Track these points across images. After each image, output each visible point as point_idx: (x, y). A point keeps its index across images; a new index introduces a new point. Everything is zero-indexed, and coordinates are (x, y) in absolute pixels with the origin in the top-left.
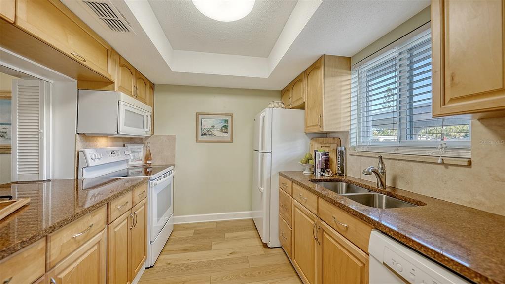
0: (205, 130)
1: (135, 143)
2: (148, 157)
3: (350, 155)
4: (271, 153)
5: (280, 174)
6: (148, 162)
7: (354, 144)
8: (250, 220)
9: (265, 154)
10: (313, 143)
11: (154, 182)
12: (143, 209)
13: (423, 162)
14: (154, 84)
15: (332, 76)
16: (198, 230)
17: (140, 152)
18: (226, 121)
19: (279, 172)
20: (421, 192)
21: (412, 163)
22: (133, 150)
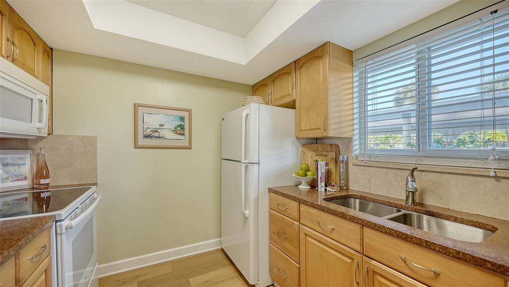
0: (148, 130)
1: (8, 149)
2: (41, 172)
3: (353, 165)
4: (258, 163)
5: (271, 190)
6: (42, 181)
7: (357, 152)
8: (218, 250)
9: (250, 166)
10: (306, 150)
11: (66, 223)
12: (41, 283)
13: (463, 174)
14: (52, 49)
15: (337, 70)
16: (143, 282)
17: (26, 165)
18: (182, 119)
19: (269, 188)
20: (460, 209)
21: (447, 176)
22: (6, 162)
